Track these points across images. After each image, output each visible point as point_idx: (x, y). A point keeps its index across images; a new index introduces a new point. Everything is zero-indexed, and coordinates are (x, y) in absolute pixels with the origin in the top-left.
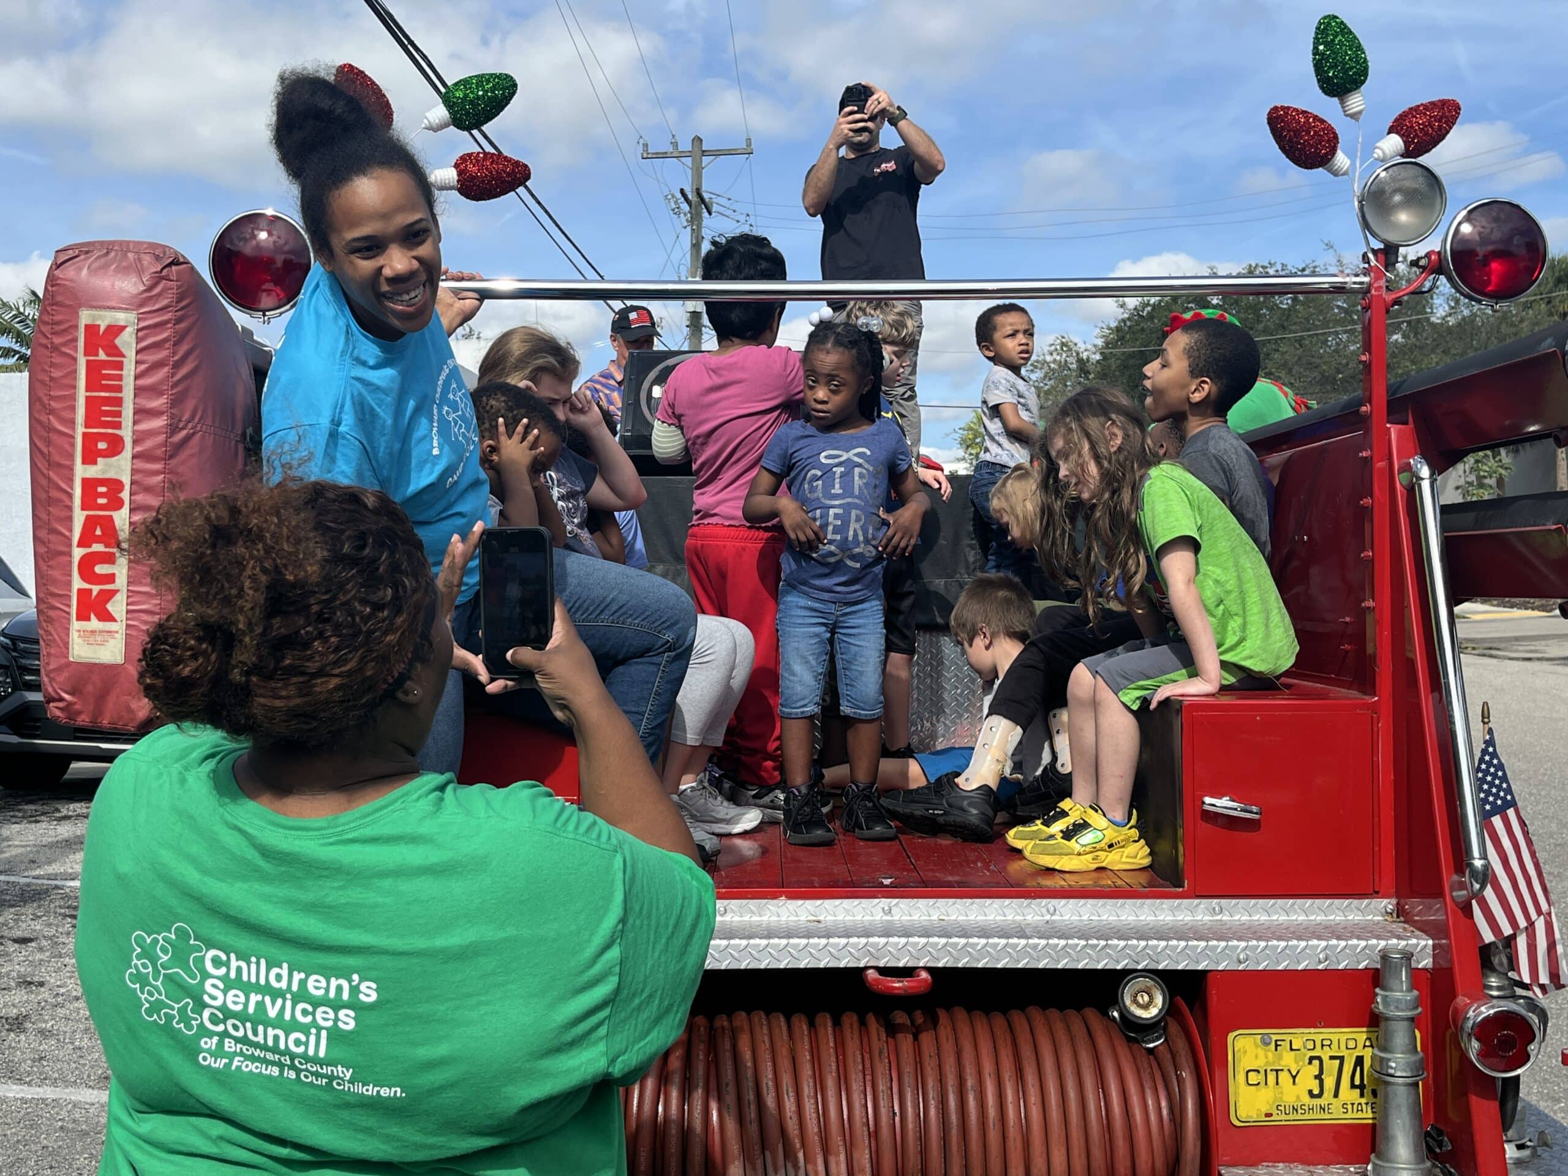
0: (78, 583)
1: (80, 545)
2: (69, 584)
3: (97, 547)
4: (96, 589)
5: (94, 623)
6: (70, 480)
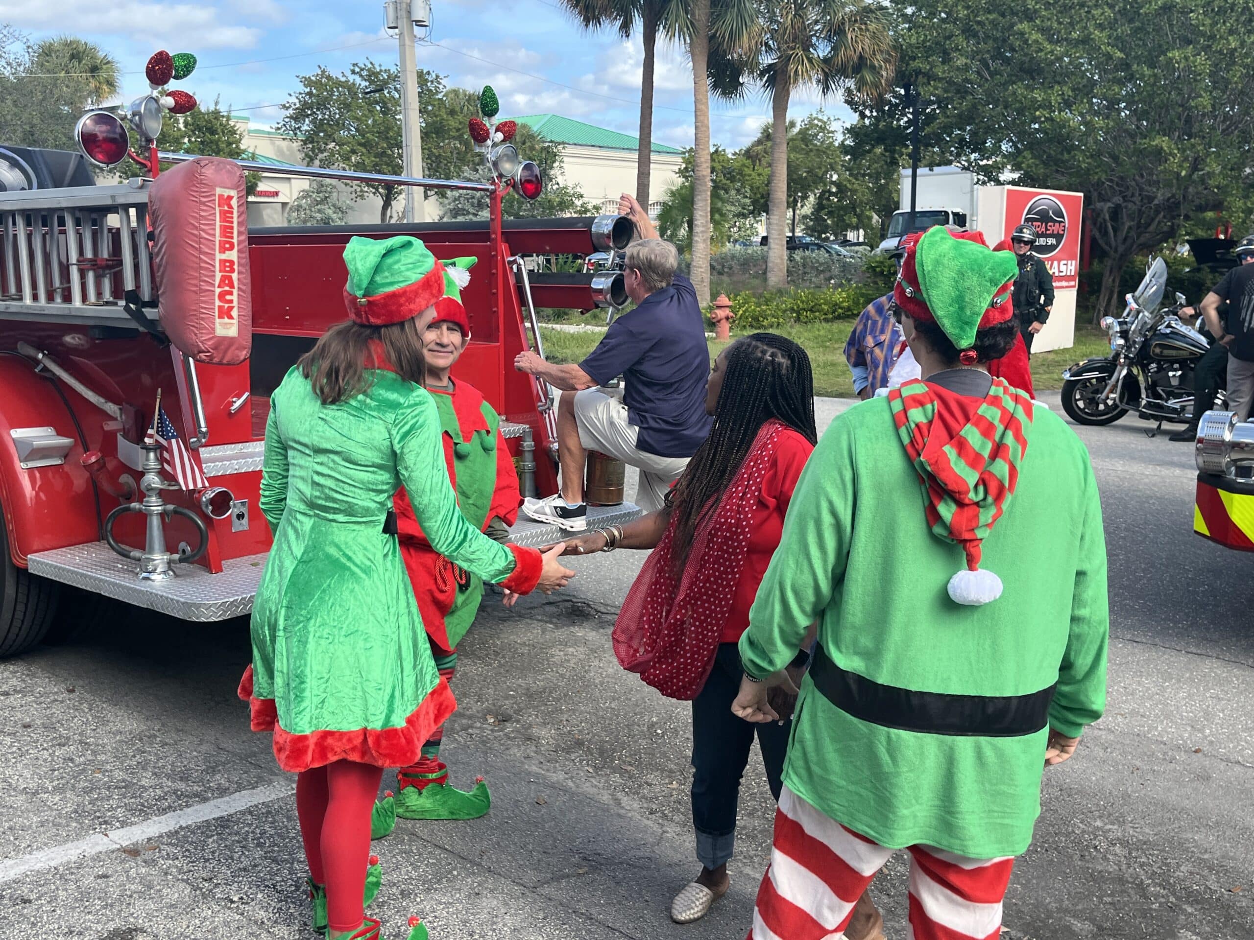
0: (218, 303)
1: (219, 287)
2: (214, 303)
3: (227, 288)
4: (226, 306)
5: (226, 320)
6: (214, 260)
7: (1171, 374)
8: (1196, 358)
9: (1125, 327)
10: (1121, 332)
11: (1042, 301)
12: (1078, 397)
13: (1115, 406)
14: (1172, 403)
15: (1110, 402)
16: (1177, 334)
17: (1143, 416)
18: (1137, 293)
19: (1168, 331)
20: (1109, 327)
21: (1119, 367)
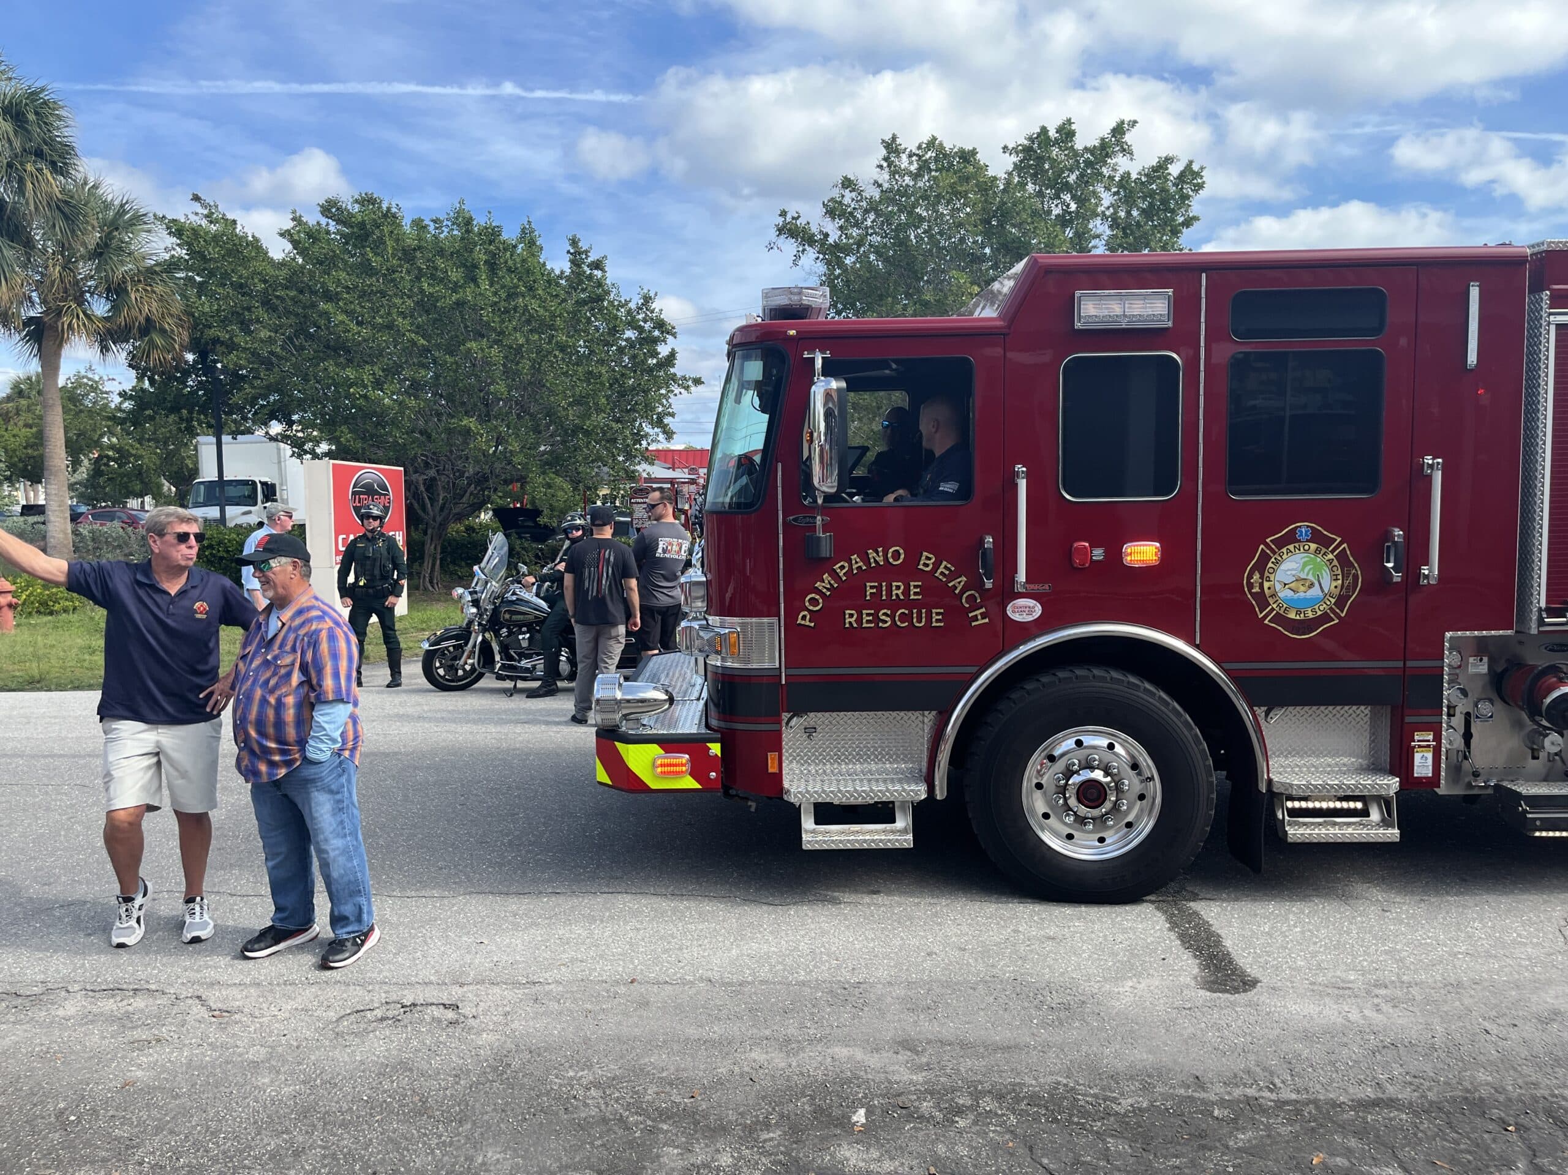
7: (521, 637)
8: (541, 622)
9: (475, 596)
10: (472, 601)
11: (395, 577)
12: (438, 664)
13: (473, 670)
14: (525, 663)
15: (468, 668)
16: (522, 600)
17: (500, 678)
18: (483, 565)
19: (514, 598)
20: (461, 597)
21: (473, 634)
